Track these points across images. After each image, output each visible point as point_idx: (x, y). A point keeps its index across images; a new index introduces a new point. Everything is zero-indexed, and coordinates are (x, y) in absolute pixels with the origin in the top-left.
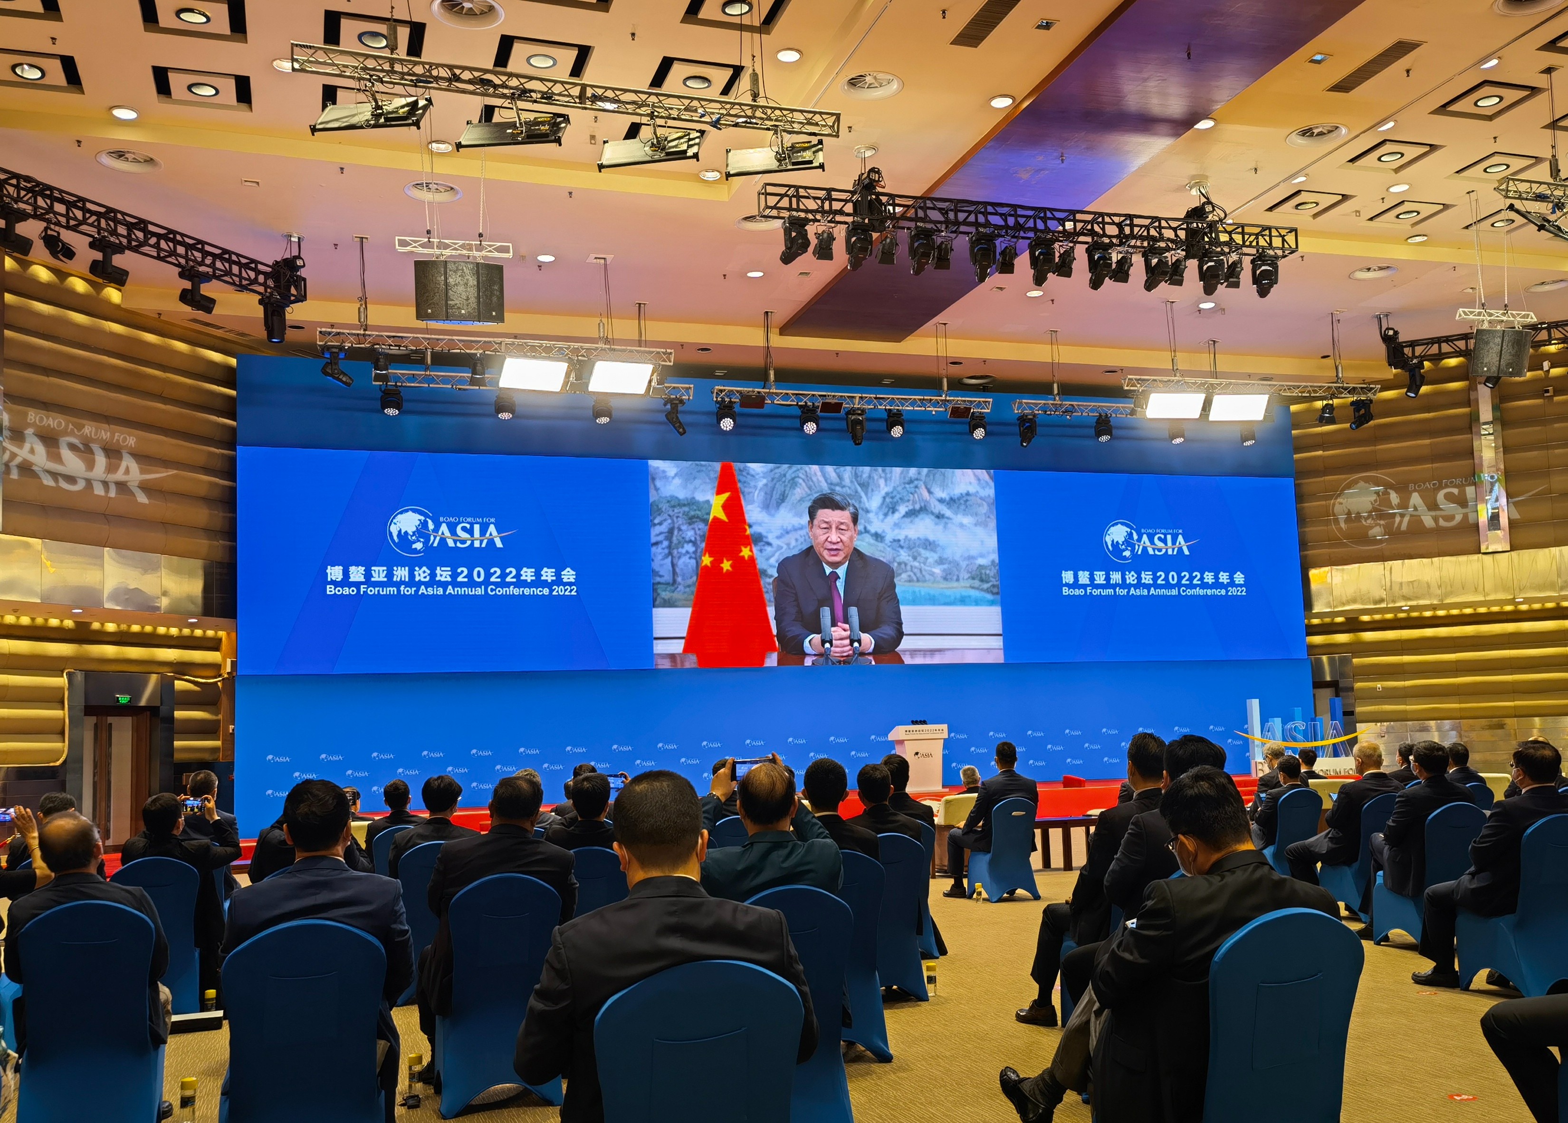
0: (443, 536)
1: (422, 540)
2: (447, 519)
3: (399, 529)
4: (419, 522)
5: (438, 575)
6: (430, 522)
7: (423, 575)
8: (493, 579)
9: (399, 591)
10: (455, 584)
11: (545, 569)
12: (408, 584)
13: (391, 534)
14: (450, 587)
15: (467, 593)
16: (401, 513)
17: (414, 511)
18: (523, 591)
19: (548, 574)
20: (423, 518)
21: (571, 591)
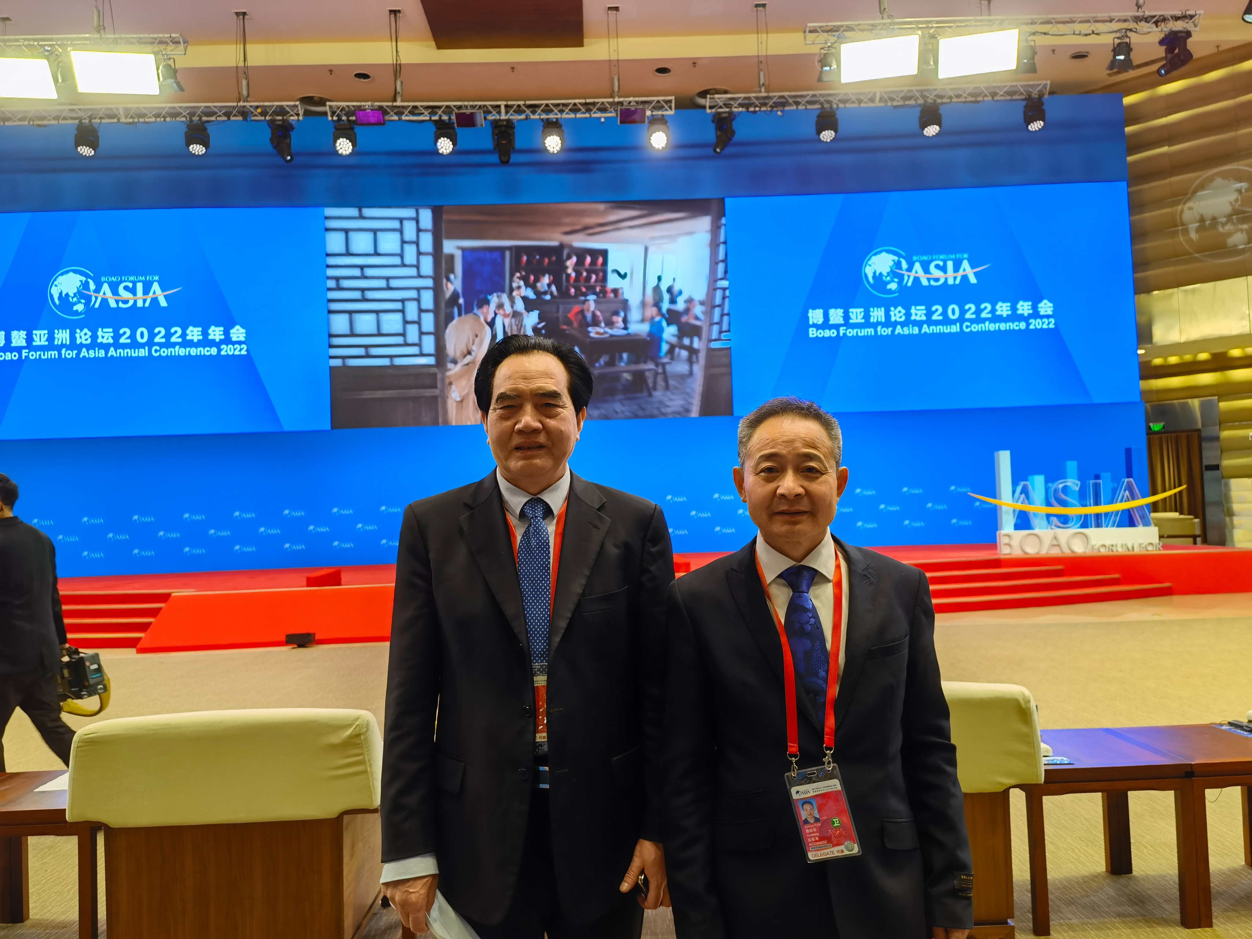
0: (104, 297)
1: (83, 301)
2: (108, 279)
3: (60, 291)
4: (80, 283)
5: (100, 337)
6: (91, 283)
7: (84, 338)
8: (157, 340)
9: (60, 354)
10: (117, 345)
11: (213, 328)
12: (69, 348)
13: (51, 296)
14: (112, 349)
15: (129, 355)
16: (62, 274)
17: (75, 272)
18: (189, 352)
19: (216, 333)
20: (84, 279)
21: (241, 350)
